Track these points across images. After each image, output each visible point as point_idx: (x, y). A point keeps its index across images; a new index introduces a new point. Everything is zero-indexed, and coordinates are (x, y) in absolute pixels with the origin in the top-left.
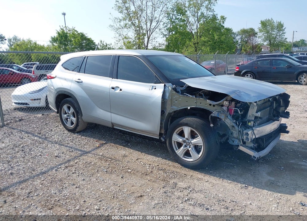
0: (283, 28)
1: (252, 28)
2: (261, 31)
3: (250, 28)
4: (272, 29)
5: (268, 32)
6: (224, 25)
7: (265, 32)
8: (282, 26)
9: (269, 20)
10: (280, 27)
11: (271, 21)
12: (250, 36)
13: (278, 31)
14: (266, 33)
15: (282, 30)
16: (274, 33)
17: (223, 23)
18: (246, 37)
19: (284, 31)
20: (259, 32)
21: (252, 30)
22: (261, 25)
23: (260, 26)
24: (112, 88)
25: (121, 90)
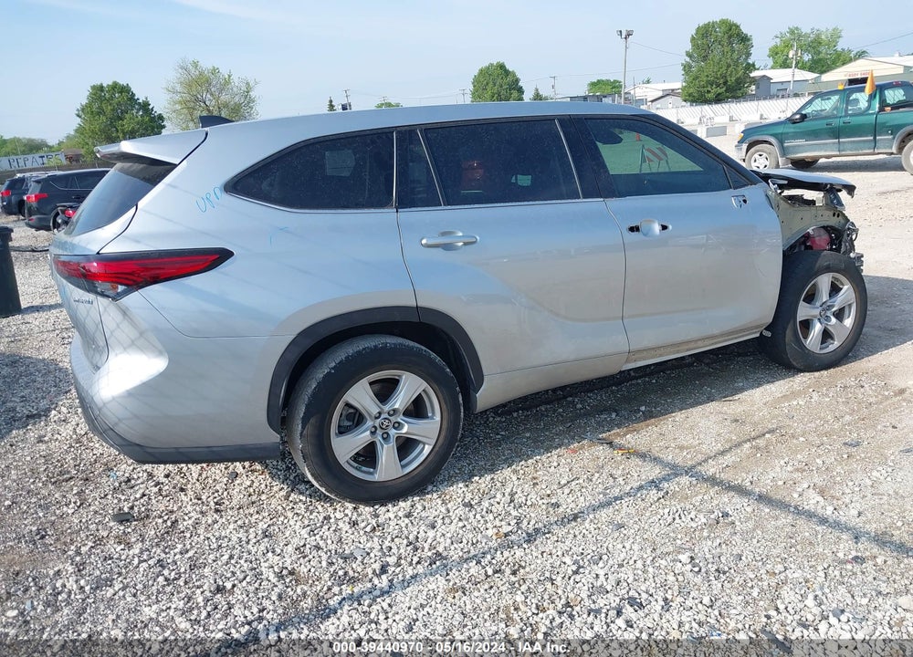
24: (632, 229)
25: (664, 228)
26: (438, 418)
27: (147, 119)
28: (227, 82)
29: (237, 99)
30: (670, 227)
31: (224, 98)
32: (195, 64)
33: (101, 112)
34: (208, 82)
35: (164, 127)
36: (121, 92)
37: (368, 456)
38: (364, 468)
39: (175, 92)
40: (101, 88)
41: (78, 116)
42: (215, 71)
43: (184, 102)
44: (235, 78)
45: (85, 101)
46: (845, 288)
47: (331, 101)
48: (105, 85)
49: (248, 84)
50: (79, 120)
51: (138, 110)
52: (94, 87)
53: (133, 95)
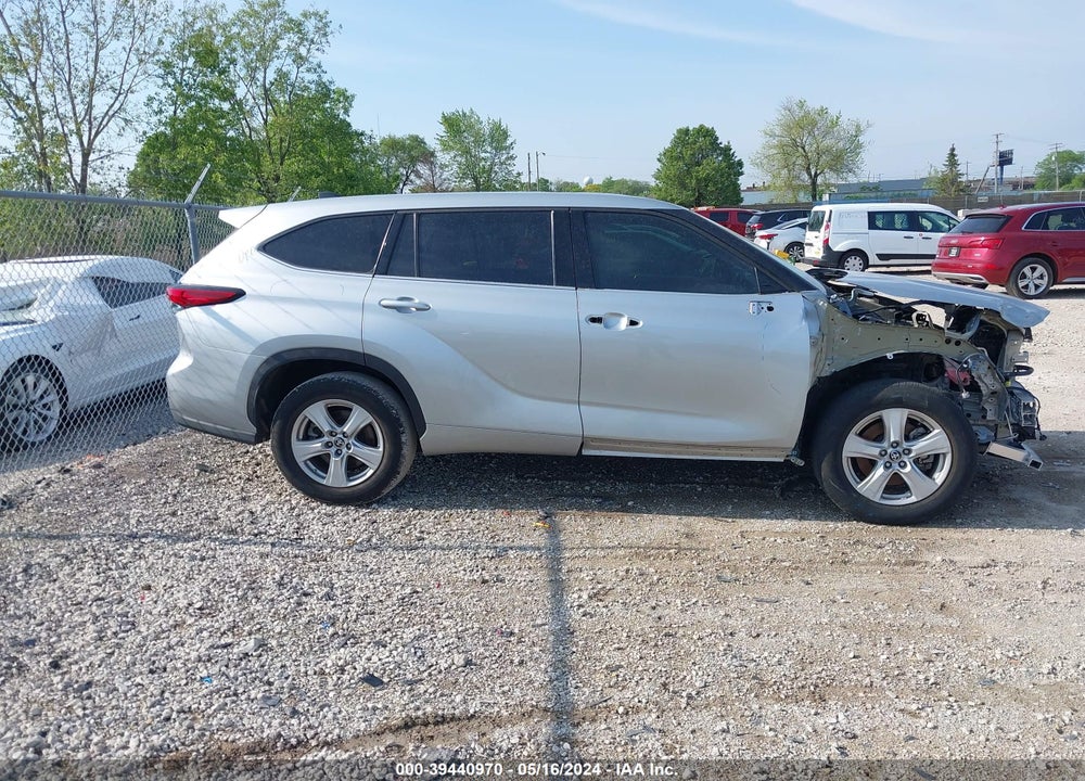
0: (509, 142)
1: (417, 137)
2: (446, 148)
3: (412, 136)
4: (479, 142)
5: (467, 152)
6: (348, 119)
7: (458, 150)
8: (505, 135)
9: (464, 114)
10: (499, 137)
11: (470, 117)
12: (413, 161)
13: (496, 149)
14: (461, 156)
15: (505, 148)
16: (483, 155)
17: (346, 112)
18: (400, 164)
19: (512, 152)
20: (443, 150)
21: (418, 142)
22: (443, 128)
23: (441, 130)
24: (594, 320)
25: (633, 323)
26: (381, 449)
27: (724, 165)
28: (835, 123)
29: (841, 145)
30: (641, 324)
31: (828, 142)
32: (801, 104)
33: (680, 158)
34: (814, 124)
35: (742, 174)
36: (705, 137)
37: (321, 462)
38: (318, 471)
39: (773, 135)
40: (686, 132)
41: (659, 160)
42: (823, 112)
43: (782, 146)
44: (844, 122)
45: (668, 145)
46: (936, 431)
47: (953, 149)
48: (691, 128)
49: (858, 126)
50: (659, 165)
51: (718, 155)
52: (679, 131)
53: (717, 138)
